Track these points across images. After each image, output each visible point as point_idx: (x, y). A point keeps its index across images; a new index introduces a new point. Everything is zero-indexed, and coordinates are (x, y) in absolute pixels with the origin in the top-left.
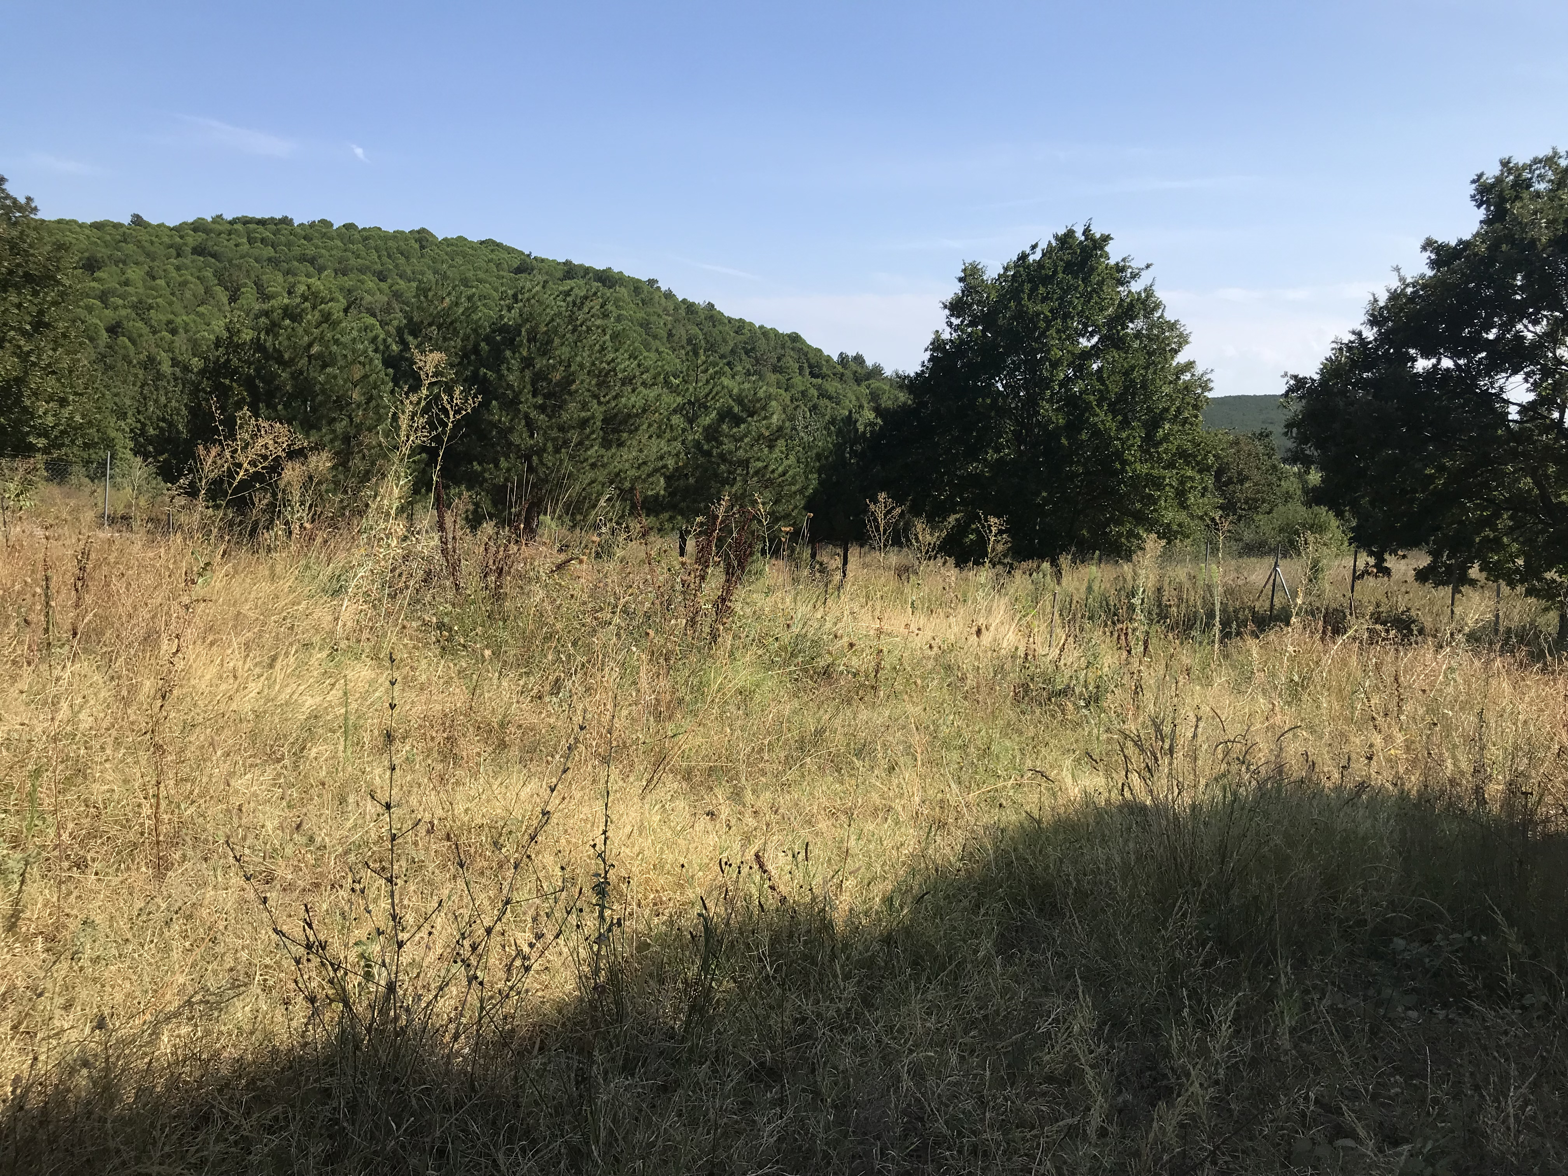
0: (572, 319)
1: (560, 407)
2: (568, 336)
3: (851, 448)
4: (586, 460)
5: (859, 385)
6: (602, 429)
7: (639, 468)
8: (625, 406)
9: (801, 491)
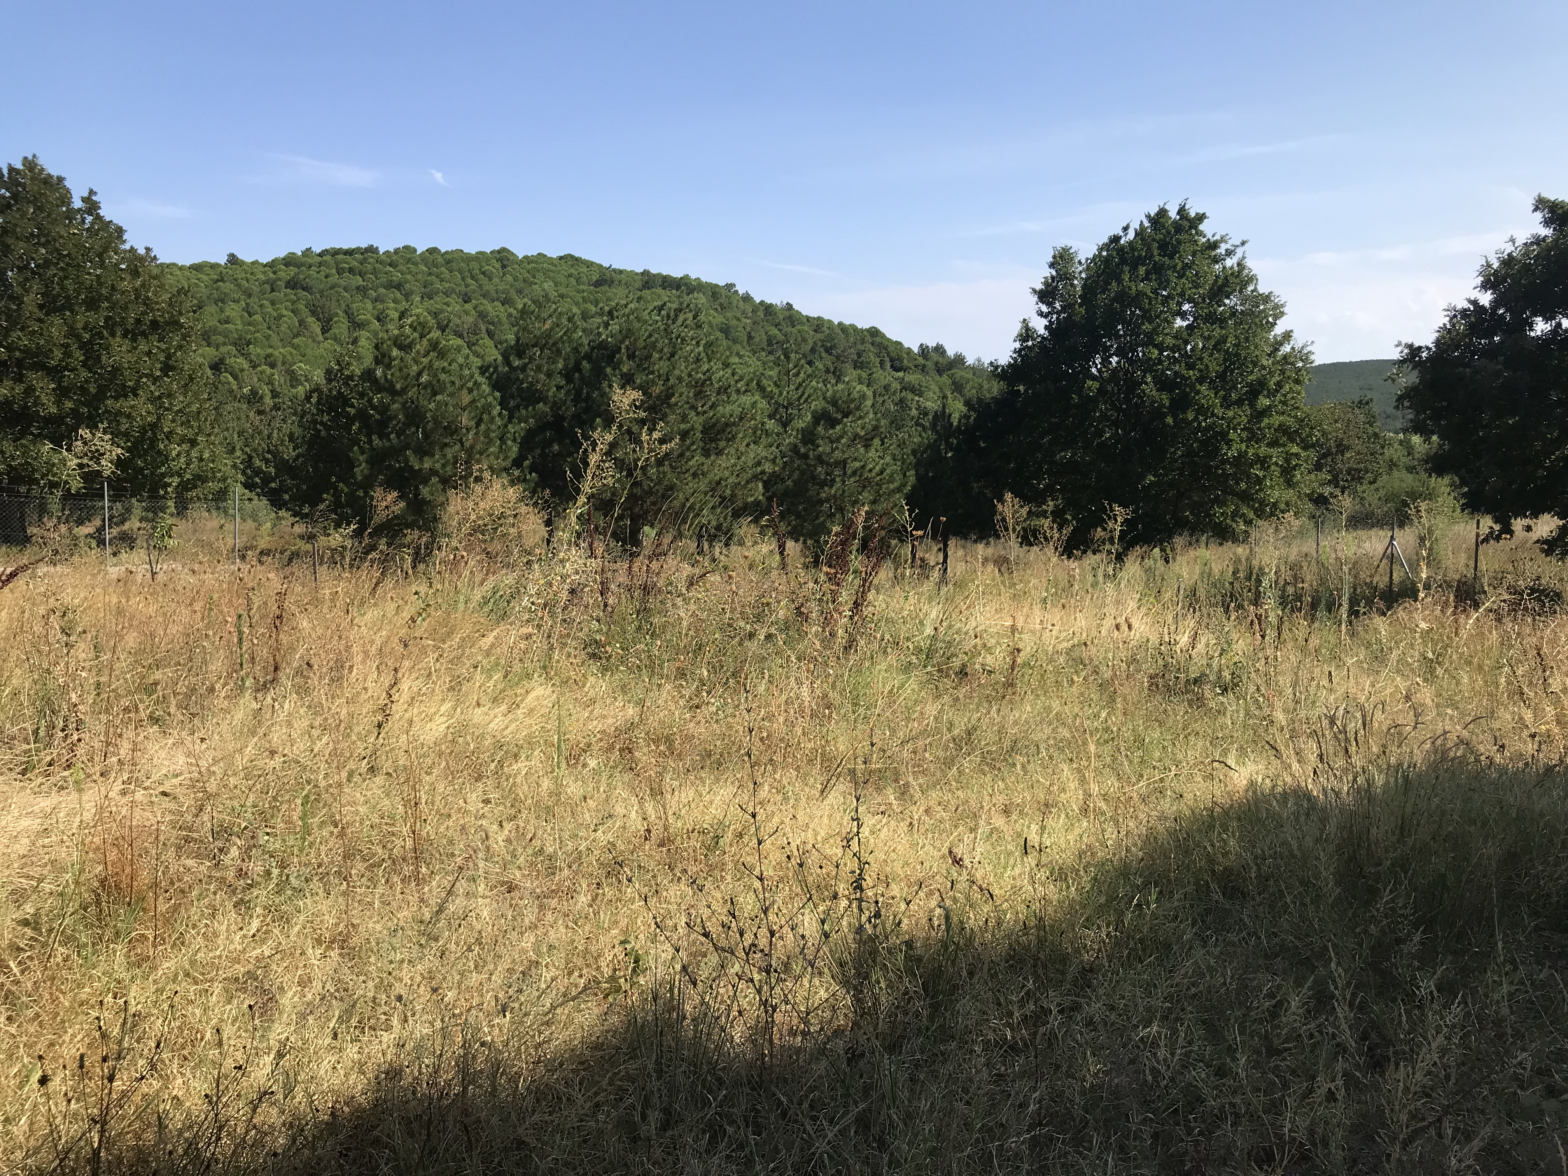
0: (668, 332)
1: (661, 420)
2: (665, 349)
3: (947, 442)
4: (688, 469)
5: (940, 375)
6: (701, 439)
7: (738, 475)
8: (722, 415)
9: (899, 490)
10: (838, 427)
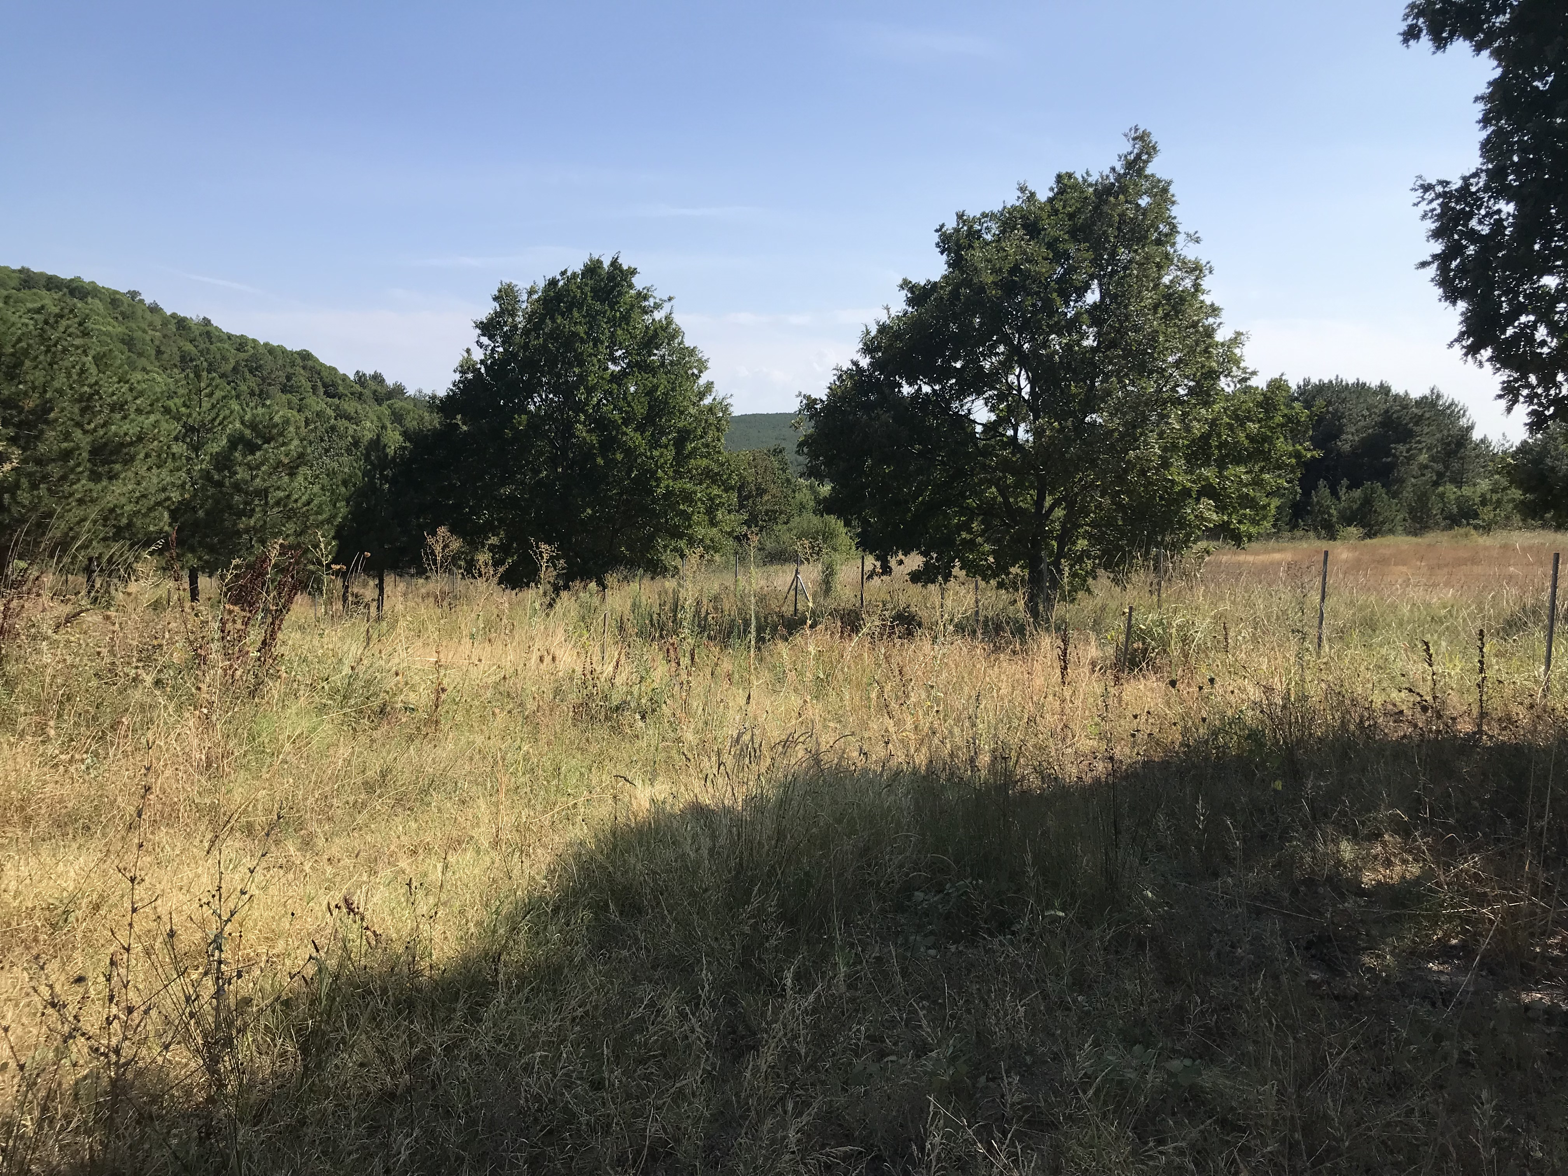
0: (43, 338)
1: (37, 438)
2: (41, 358)
3: (381, 474)
4: (71, 495)
5: (380, 405)
6: (89, 460)
7: (137, 503)
8: (116, 435)
9: (329, 521)
10: (258, 454)
